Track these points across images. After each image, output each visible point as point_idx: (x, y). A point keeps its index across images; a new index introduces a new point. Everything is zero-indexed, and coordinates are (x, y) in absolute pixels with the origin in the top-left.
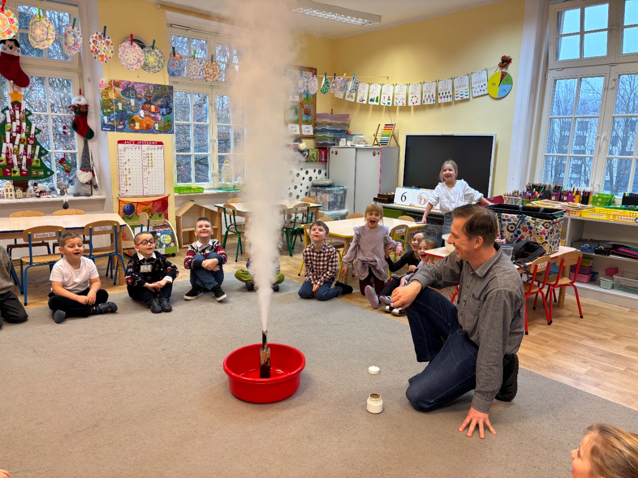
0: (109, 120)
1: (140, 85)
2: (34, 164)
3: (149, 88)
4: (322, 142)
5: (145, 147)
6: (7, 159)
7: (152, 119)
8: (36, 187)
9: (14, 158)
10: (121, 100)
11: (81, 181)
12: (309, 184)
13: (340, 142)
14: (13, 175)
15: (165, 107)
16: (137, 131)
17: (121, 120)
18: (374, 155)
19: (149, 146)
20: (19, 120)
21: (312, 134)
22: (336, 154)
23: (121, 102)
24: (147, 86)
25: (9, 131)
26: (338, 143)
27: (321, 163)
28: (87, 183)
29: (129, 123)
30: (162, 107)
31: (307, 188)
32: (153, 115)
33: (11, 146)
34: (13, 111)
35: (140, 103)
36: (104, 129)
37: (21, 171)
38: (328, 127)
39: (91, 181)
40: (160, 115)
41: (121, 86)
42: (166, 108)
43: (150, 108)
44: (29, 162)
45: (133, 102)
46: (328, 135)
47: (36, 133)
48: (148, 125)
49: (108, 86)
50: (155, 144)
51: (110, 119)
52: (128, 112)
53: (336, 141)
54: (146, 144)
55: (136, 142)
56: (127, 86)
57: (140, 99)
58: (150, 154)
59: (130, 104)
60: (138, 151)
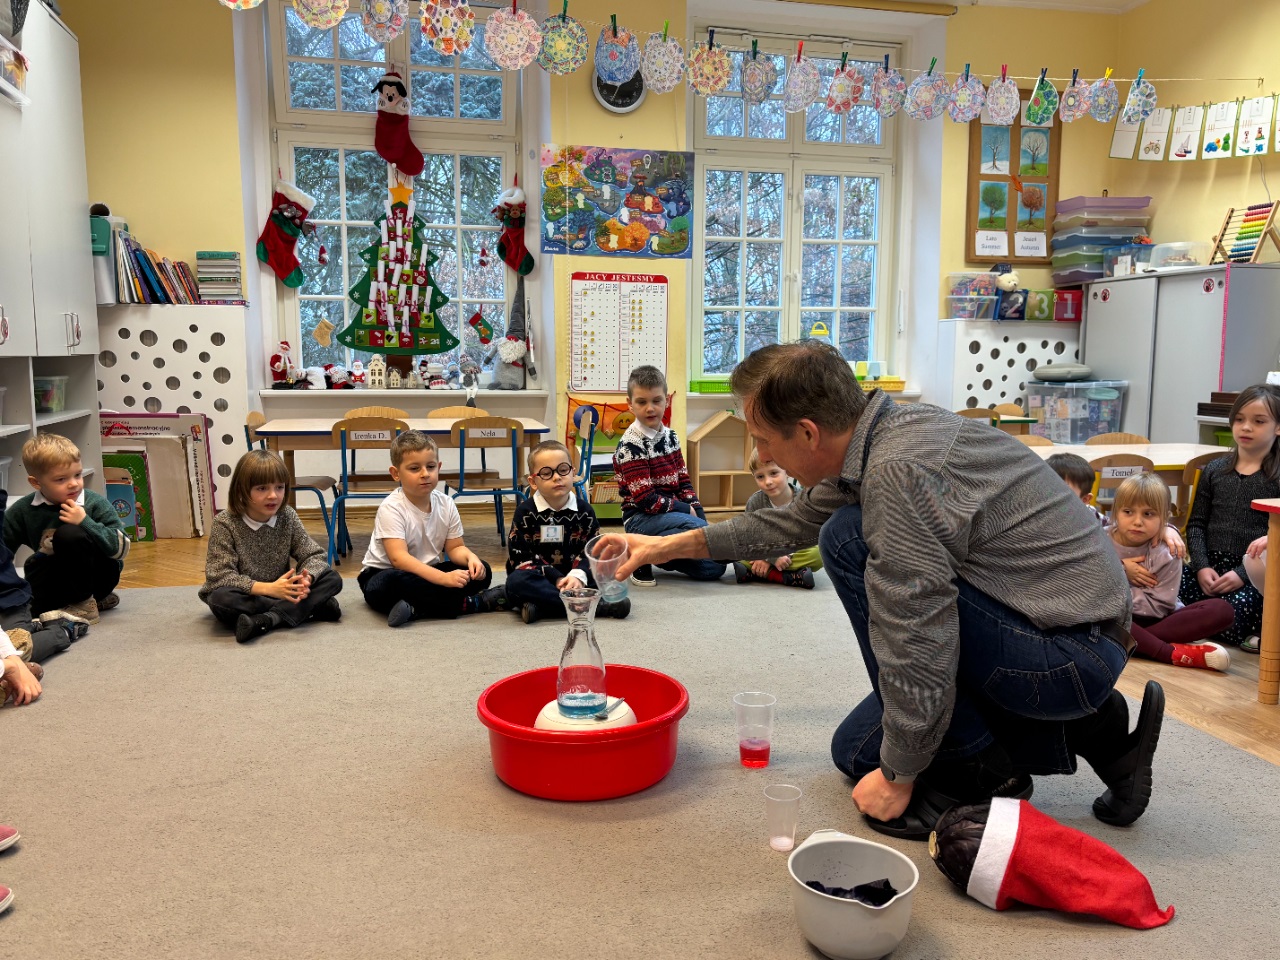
0: (557, 230)
1: (623, 154)
2: (423, 322)
3: (641, 160)
4: (1067, 272)
5: (627, 287)
6: (378, 313)
7: (645, 226)
8: (423, 368)
9: (389, 309)
10: (583, 187)
11: (504, 359)
12: (1028, 376)
13: (1116, 267)
14: (387, 344)
15: (674, 200)
16: (612, 253)
17: (581, 229)
18: (1208, 289)
19: (635, 284)
20: (402, 237)
21: (1044, 254)
22: (1105, 298)
23: (582, 192)
24: (637, 155)
25: (384, 259)
26: (1112, 271)
27: (1062, 324)
28: (514, 363)
29: (597, 235)
30: (667, 200)
31: (1022, 387)
32: (648, 219)
33: (384, 286)
34: (392, 221)
35: (623, 192)
36: (546, 248)
37: (401, 336)
38: (1084, 232)
39: (523, 359)
40: (663, 216)
41: (585, 158)
42: (677, 202)
43: (643, 203)
44: (414, 318)
45: (606, 190)
46: (1084, 250)
47: (429, 264)
48: (635, 239)
49: (560, 159)
50: (649, 281)
51: (559, 228)
52: (596, 213)
53: (1105, 265)
54: (631, 281)
55: (609, 277)
56: (597, 158)
57: (622, 185)
58: (637, 301)
59: (602, 194)
60: (613, 296)
